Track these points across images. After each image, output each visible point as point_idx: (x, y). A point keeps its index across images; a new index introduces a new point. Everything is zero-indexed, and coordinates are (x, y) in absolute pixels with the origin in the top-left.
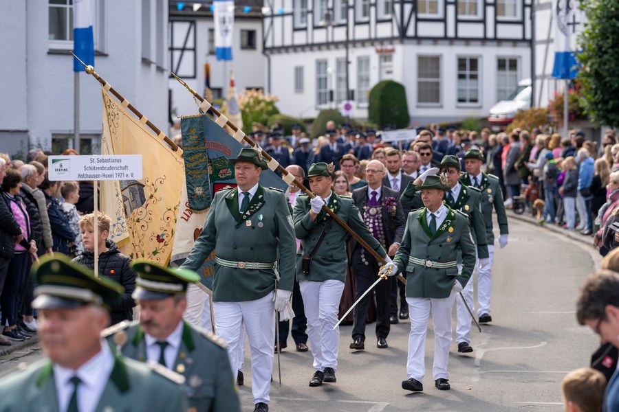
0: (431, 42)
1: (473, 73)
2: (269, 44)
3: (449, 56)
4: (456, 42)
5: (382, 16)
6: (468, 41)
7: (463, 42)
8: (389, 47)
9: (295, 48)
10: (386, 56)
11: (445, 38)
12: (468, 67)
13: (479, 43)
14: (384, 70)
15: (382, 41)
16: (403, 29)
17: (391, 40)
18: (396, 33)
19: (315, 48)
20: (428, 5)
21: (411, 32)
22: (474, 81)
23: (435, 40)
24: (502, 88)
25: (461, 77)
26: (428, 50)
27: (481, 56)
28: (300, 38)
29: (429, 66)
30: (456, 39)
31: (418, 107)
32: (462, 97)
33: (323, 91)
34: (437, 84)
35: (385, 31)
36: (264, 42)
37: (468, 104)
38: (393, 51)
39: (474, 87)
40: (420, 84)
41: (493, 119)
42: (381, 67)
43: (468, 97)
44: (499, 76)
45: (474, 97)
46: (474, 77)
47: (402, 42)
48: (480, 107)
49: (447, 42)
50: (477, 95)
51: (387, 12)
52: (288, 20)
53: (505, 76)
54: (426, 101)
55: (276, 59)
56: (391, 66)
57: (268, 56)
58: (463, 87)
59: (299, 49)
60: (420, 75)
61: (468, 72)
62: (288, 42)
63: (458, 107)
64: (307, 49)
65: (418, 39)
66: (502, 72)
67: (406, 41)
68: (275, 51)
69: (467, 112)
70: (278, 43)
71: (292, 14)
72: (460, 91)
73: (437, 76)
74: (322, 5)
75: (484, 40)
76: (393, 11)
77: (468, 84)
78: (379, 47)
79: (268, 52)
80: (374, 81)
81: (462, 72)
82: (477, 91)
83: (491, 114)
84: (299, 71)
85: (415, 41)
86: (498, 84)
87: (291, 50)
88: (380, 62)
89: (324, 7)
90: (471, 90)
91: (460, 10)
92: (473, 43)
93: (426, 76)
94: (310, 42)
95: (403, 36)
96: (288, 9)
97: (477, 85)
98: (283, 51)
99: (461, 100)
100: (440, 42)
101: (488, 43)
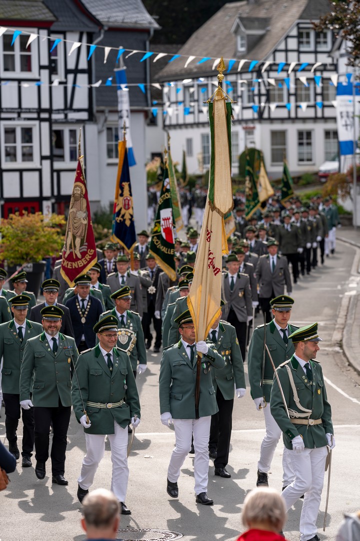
0: (279, 121)
1: (309, 141)
2: (167, 123)
3: (292, 130)
4: (297, 121)
5: (247, 104)
6: (304, 120)
7: (301, 121)
8: (251, 125)
9: (186, 126)
10: (249, 131)
11: (289, 118)
12: (305, 137)
13: (312, 121)
14: (248, 141)
15: (246, 121)
16: (261, 113)
17: (253, 120)
18: (256, 116)
19: (201, 126)
20: (277, 97)
21: (266, 115)
22: (309, 147)
23: (282, 120)
24: (329, 150)
25: (301, 144)
26: (278, 127)
27: (313, 130)
28: (190, 119)
29: (278, 137)
30: (296, 119)
31: (272, 165)
32: (302, 157)
33: (206, 155)
34: (285, 150)
35: (249, 114)
36: (164, 121)
37: (305, 163)
38: (254, 128)
39: (309, 151)
40: (273, 150)
41: (321, 174)
42: (246, 139)
43: (305, 157)
44: (326, 143)
45: (309, 157)
46: (309, 144)
47: (260, 122)
48: (314, 165)
49: (290, 121)
50: (311, 156)
51: (249, 102)
52: (181, 107)
53: (330, 143)
54: (277, 161)
55: (172, 133)
56: (253, 138)
57: (167, 131)
58: (302, 151)
59: (189, 126)
60: (273, 144)
61: (305, 141)
62: (181, 121)
63: (299, 165)
64: (195, 126)
65: (271, 120)
66: (328, 140)
67: (263, 121)
68: (172, 128)
69: (305, 168)
70: (174, 122)
71: (184, 102)
72: (300, 154)
73: (284, 143)
74: (204, 95)
75: (315, 119)
76: (254, 101)
77: (305, 149)
78: (244, 125)
79: (167, 128)
80: (241, 149)
81: (301, 141)
82: (311, 153)
83: (320, 171)
84: (189, 142)
85: (268, 121)
86: (326, 148)
87: (183, 127)
88: (246, 135)
89: (206, 97)
90: (308, 153)
91: (299, 99)
92: (308, 121)
93: (277, 144)
94: (197, 121)
95: (261, 118)
96: (181, 98)
97: (311, 149)
98: (177, 127)
99: (301, 160)
100: (286, 121)
101: (319, 121)
